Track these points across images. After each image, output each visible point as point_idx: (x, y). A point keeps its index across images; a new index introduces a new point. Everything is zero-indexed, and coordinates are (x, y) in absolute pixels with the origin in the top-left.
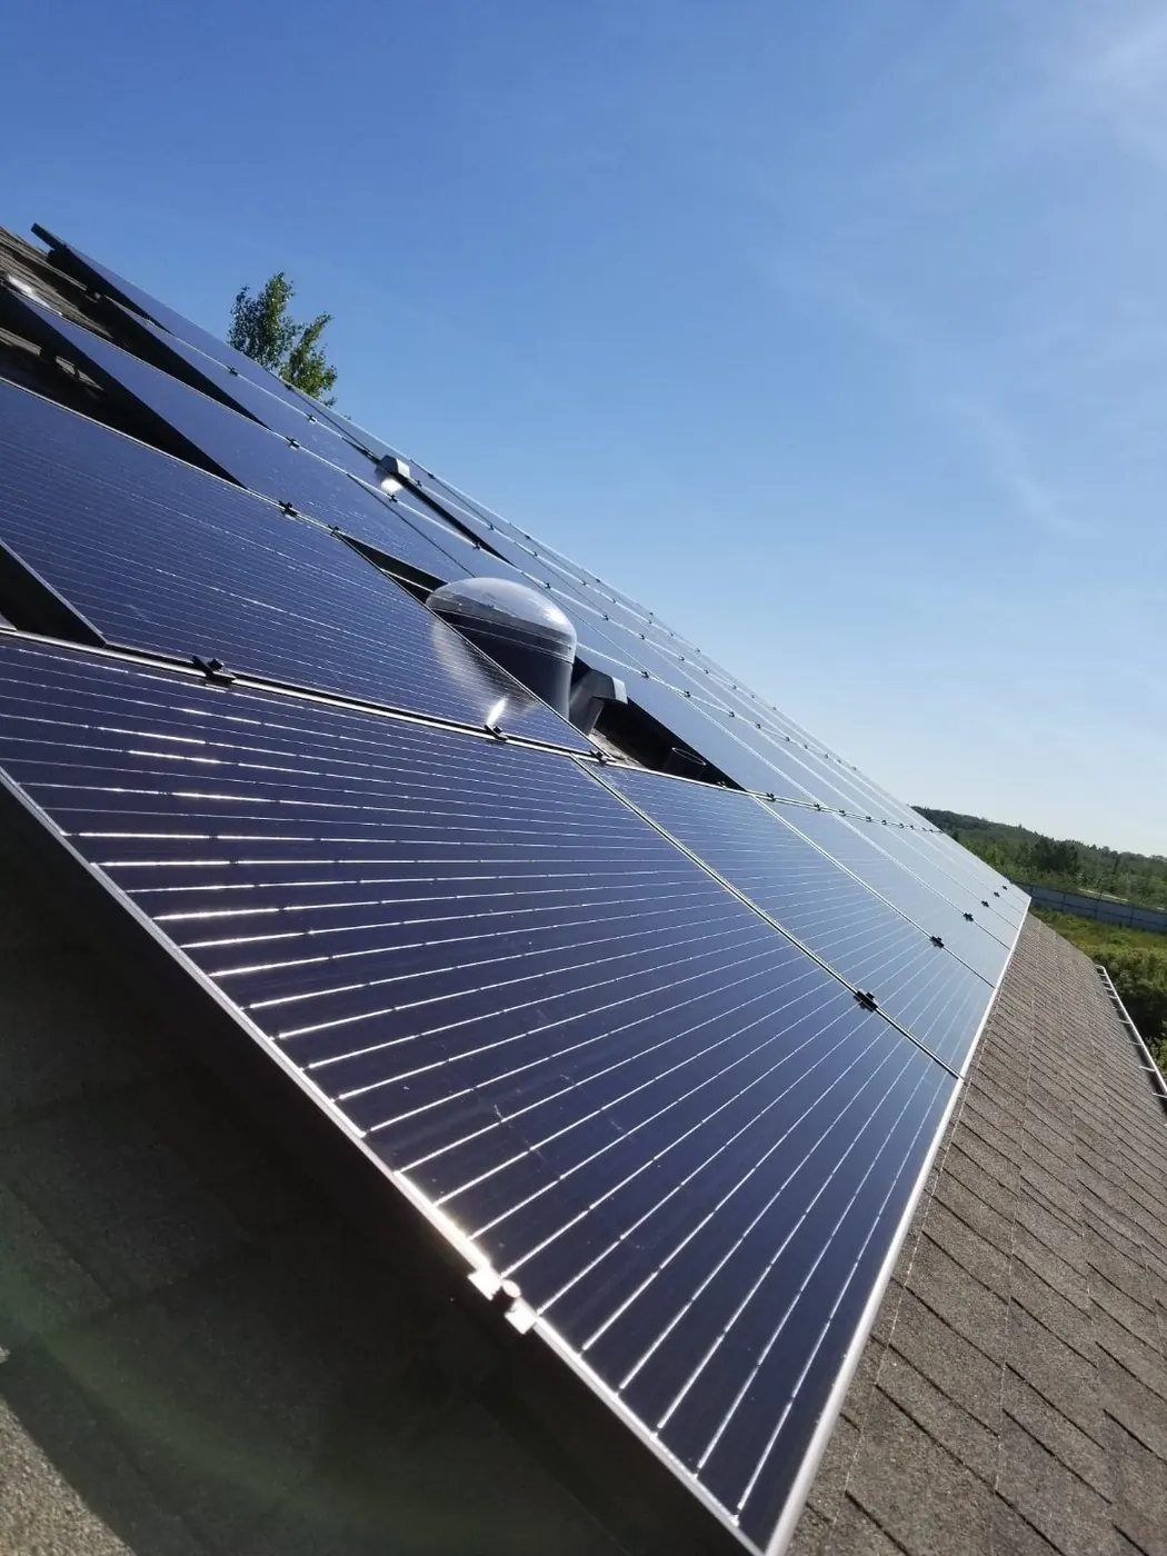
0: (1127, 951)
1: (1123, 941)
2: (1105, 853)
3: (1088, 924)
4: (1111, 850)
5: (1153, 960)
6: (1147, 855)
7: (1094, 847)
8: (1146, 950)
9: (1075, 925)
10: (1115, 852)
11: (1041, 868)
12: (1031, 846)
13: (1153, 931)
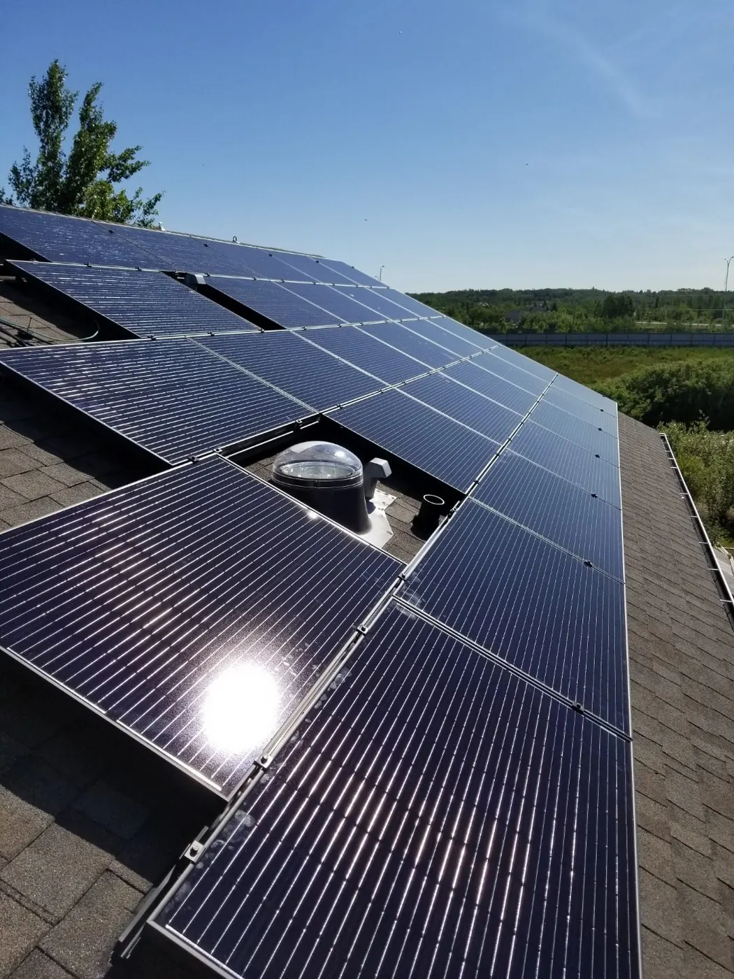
0: (671, 365)
1: (667, 357)
2: (649, 294)
3: (644, 350)
4: (652, 291)
5: (688, 367)
6: (675, 290)
7: (641, 292)
8: (683, 362)
9: (635, 353)
10: (655, 293)
11: (610, 317)
12: (602, 300)
13: (685, 346)
